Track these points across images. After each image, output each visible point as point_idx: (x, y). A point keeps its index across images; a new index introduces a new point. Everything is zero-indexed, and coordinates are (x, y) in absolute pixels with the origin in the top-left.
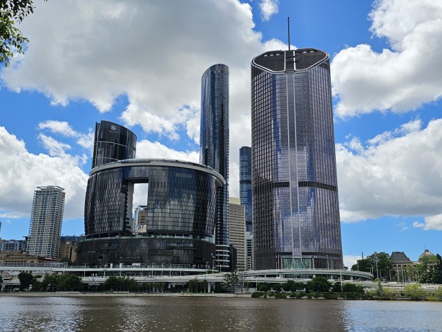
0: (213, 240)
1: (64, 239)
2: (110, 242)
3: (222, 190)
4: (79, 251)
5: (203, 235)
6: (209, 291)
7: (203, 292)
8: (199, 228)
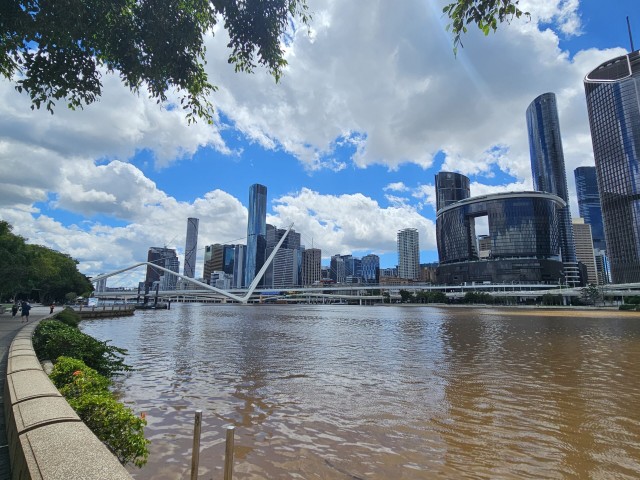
0: (560, 259)
1: (422, 266)
2: (461, 266)
3: (564, 212)
4: (438, 274)
5: (549, 254)
6: (565, 303)
7: (559, 304)
8: (544, 249)
